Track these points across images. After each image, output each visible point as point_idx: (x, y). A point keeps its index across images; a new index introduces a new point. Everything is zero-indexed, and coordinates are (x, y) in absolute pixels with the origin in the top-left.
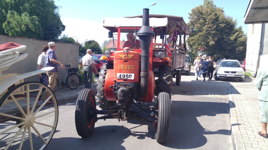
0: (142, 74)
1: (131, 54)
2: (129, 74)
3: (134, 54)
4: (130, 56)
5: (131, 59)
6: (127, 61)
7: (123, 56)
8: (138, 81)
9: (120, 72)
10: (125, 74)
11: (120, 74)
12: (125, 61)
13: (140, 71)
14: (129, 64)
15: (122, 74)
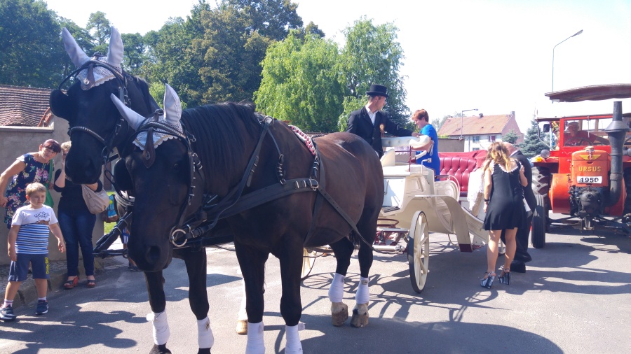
0: (613, 176)
1: (597, 153)
2: (594, 177)
3: (602, 154)
4: (596, 156)
5: (597, 159)
6: (591, 163)
7: (586, 157)
8: (607, 185)
9: (582, 175)
10: (589, 178)
11: (581, 177)
12: (589, 163)
13: (609, 173)
14: (594, 165)
15: (584, 178)
